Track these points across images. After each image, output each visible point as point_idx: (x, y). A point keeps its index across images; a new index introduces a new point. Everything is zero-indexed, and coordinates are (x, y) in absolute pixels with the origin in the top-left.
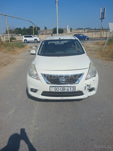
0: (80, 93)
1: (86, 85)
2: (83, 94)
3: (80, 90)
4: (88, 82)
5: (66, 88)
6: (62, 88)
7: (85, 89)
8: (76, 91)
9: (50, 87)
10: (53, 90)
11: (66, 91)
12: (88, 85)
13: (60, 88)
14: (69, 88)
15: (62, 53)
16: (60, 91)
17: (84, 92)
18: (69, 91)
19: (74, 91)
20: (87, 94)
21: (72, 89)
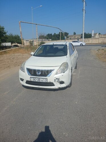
0: (52, 84)
1: (55, 78)
2: (54, 85)
3: (51, 82)
4: (57, 76)
5: (41, 79)
6: (38, 79)
7: (55, 81)
8: (48, 82)
9: (30, 77)
10: (32, 80)
11: (41, 81)
12: (57, 79)
13: (36, 79)
14: (43, 79)
15: (53, 54)
16: (37, 81)
17: (54, 83)
18: (43, 81)
19: (47, 82)
20: (57, 86)
21: (45, 80)
